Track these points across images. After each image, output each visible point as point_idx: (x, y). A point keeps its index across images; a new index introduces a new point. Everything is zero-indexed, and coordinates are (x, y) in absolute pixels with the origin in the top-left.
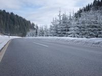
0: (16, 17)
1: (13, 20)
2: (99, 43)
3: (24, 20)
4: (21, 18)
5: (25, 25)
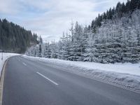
0: (10, 26)
1: (7, 30)
2: (123, 79)
3: (23, 30)
5: (24, 37)
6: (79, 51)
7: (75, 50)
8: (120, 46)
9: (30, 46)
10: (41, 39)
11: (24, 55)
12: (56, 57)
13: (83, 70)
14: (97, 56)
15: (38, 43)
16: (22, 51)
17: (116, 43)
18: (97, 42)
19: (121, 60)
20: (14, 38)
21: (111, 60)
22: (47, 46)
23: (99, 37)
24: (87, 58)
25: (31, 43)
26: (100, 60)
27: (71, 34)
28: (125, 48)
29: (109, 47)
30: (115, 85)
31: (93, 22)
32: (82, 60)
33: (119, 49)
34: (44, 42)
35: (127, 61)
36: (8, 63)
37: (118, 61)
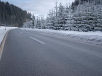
5: (22, 15)
8: (92, 19)
10: (34, 17)
11: (22, 28)
14: (75, 27)
15: (32, 19)
18: (75, 16)
20: (14, 16)
24: (67, 28)
26: (77, 29)
27: (55, 11)
31: (72, 4)
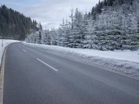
0: (9, 12)
1: (6, 16)
2: (122, 66)
3: (22, 16)
4: (17, 13)
6: (79, 38)
7: (75, 37)
8: (120, 33)
9: (29, 33)
10: (41, 26)
11: (24, 42)
12: (56, 44)
13: (82, 57)
14: (97, 44)
15: (37, 29)
16: (22, 38)
17: (116, 30)
18: (97, 29)
19: (120, 47)
20: (14, 24)
21: (110, 47)
22: (47, 33)
23: (99, 24)
24: (87, 45)
25: (31, 30)
26: (100, 47)
27: (71, 21)
28: (125, 35)
29: (108, 34)
30: (114, 71)
31: (93, 8)
32: (82, 47)
33: (119, 36)
34: (44, 29)
35: (127, 48)
36: (8, 50)
37: (117, 49)
